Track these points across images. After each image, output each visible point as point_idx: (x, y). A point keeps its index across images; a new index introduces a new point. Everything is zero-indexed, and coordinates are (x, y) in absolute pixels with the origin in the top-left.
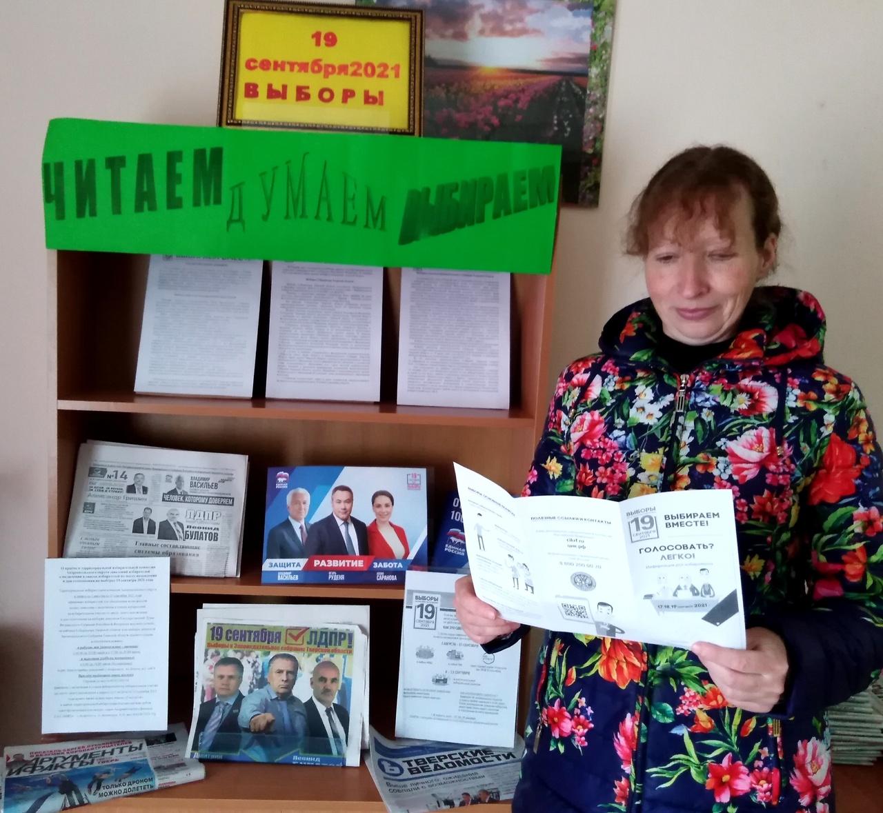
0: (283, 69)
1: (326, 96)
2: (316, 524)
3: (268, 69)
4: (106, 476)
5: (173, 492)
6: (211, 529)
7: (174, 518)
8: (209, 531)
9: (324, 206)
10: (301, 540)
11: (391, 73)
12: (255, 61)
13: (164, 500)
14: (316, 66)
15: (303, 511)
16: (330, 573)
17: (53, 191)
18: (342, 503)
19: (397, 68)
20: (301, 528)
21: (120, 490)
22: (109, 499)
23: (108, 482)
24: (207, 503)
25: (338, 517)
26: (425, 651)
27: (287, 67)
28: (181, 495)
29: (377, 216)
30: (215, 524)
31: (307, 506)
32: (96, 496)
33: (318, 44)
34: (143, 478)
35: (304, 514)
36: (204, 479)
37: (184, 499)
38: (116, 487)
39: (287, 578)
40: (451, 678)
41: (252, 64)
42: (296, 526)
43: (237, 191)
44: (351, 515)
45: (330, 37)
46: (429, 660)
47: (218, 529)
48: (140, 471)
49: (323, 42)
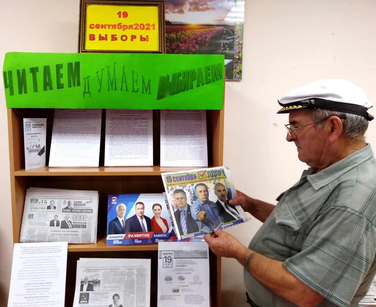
0: (105, 28)
1: (124, 38)
2: (129, 219)
3: (99, 28)
4: (38, 202)
5: (67, 208)
6: (83, 223)
7: (67, 219)
8: (82, 224)
9: (124, 84)
10: (123, 226)
11: (151, 28)
12: (93, 25)
13: (63, 212)
14: (119, 26)
15: (123, 213)
16: (135, 240)
17: (8, 83)
18: (140, 209)
19: (154, 25)
20: (123, 221)
21: (44, 208)
22: (39, 212)
23: (39, 205)
24: (81, 212)
25: (138, 215)
26: (169, 278)
27: (107, 27)
28: (70, 209)
29: (147, 88)
30: (85, 221)
31: (125, 211)
32: (34, 211)
33: (120, 17)
34: (54, 203)
35: (124, 215)
36: (79, 202)
37: (71, 211)
38: (42, 207)
39: (117, 243)
40: (181, 289)
41: (92, 26)
42: (121, 220)
43: (87, 80)
44: (144, 215)
45: (125, 14)
46: (171, 282)
47: (86, 223)
48: (53, 200)
49: (122, 16)
